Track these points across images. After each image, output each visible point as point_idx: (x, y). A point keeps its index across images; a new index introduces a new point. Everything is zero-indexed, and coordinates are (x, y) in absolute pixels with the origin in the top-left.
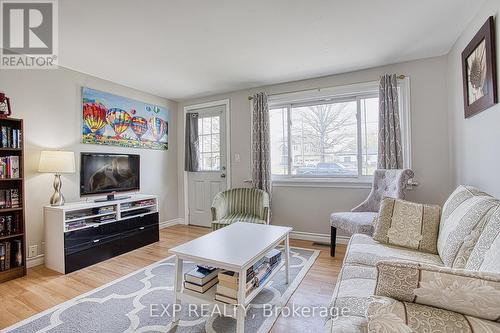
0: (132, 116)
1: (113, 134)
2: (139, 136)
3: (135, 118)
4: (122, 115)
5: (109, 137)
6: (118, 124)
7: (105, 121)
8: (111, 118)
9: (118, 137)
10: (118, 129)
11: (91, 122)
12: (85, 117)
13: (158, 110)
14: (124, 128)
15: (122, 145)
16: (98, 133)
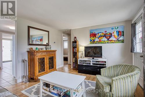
0: (105, 33)
1: (98, 40)
2: (108, 39)
3: (106, 34)
4: (101, 34)
5: (97, 41)
6: (100, 37)
7: (96, 37)
8: (98, 36)
9: (100, 41)
10: (100, 39)
11: (92, 38)
12: (90, 37)
13: (118, 28)
14: (102, 38)
15: (102, 43)
16: (94, 41)
